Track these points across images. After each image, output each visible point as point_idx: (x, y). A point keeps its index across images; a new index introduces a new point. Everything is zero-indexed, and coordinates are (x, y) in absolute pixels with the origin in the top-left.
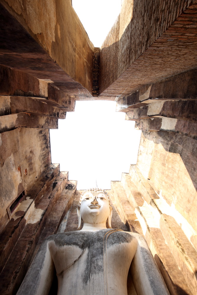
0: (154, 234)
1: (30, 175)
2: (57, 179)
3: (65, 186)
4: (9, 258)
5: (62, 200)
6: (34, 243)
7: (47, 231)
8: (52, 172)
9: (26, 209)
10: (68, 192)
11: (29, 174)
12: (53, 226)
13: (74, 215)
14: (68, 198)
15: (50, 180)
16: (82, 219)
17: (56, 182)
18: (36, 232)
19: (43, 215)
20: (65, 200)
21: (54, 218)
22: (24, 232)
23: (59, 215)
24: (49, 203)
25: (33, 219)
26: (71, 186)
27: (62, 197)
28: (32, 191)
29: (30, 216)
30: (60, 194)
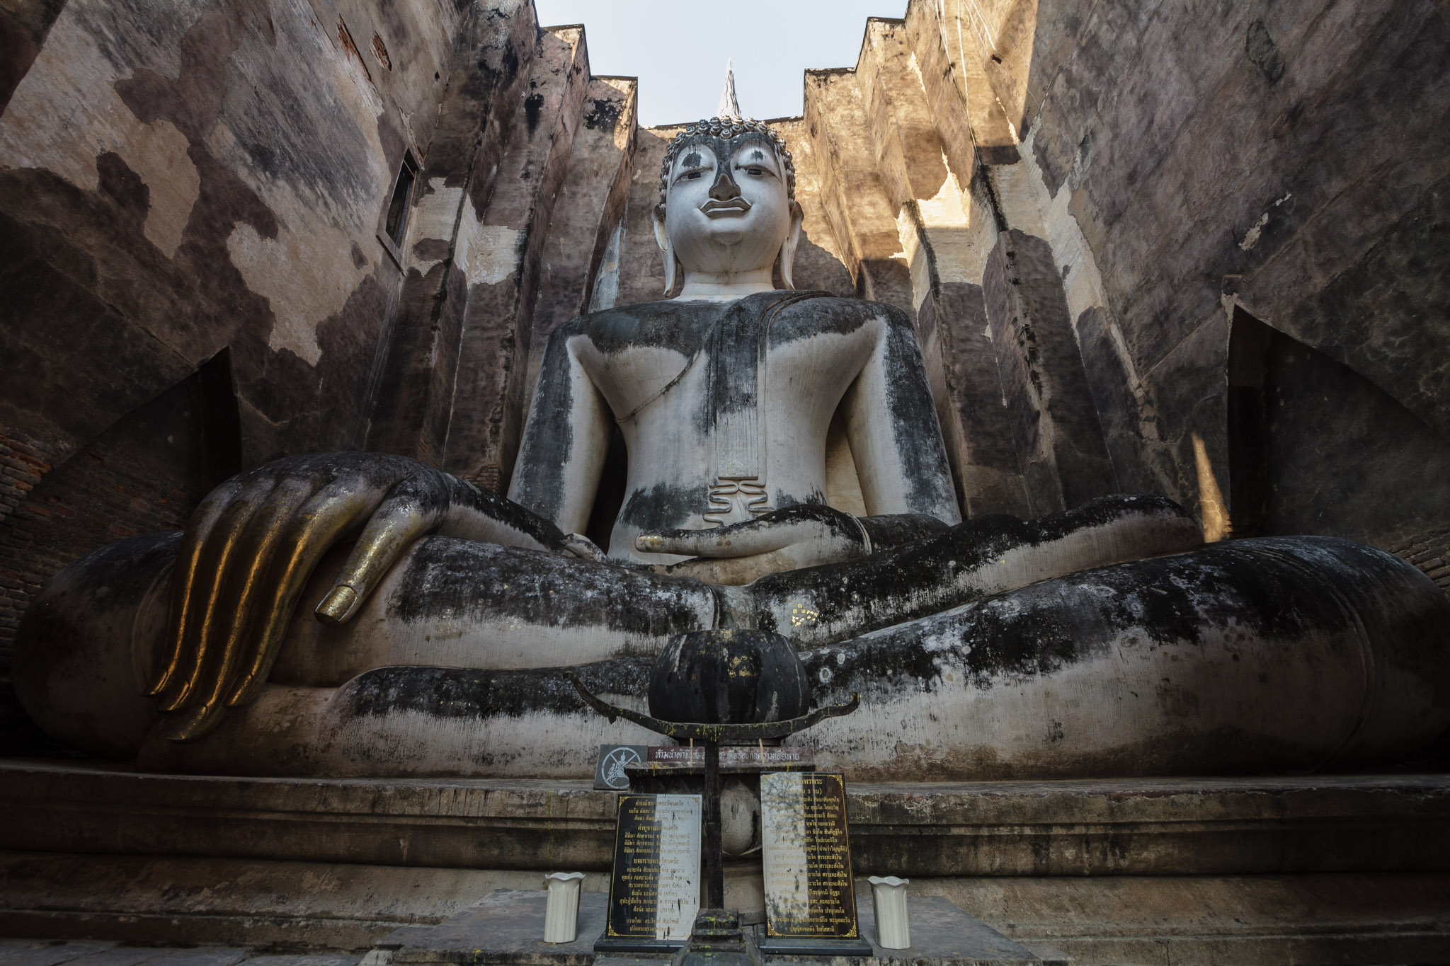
0: (951, 306)
1: (403, 67)
2: (535, 76)
3: (583, 110)
4: (455, 387)
5: (584, 182)
6: (518, 343)
7: (551, 305)
8: (502, 39)
9: (450, 230)
10: (603, 143)
11: (401, 63)
12: (570, 288)
13: (642, 244)
14: (606, 174)
15: (506, 86)
16: (677, 260)
17: (536, 92)
18: (516, 309)
19: (523, 249)
20: (594, 181)
21: (564, 259)
22: (474, 312)
23: (583, 247)
24: (529, 199)
25: (489, 266)
26: (612, 108)
27: (580, 168)
28: (443, 146)
29: (472, 255)
30: (569, 153)
